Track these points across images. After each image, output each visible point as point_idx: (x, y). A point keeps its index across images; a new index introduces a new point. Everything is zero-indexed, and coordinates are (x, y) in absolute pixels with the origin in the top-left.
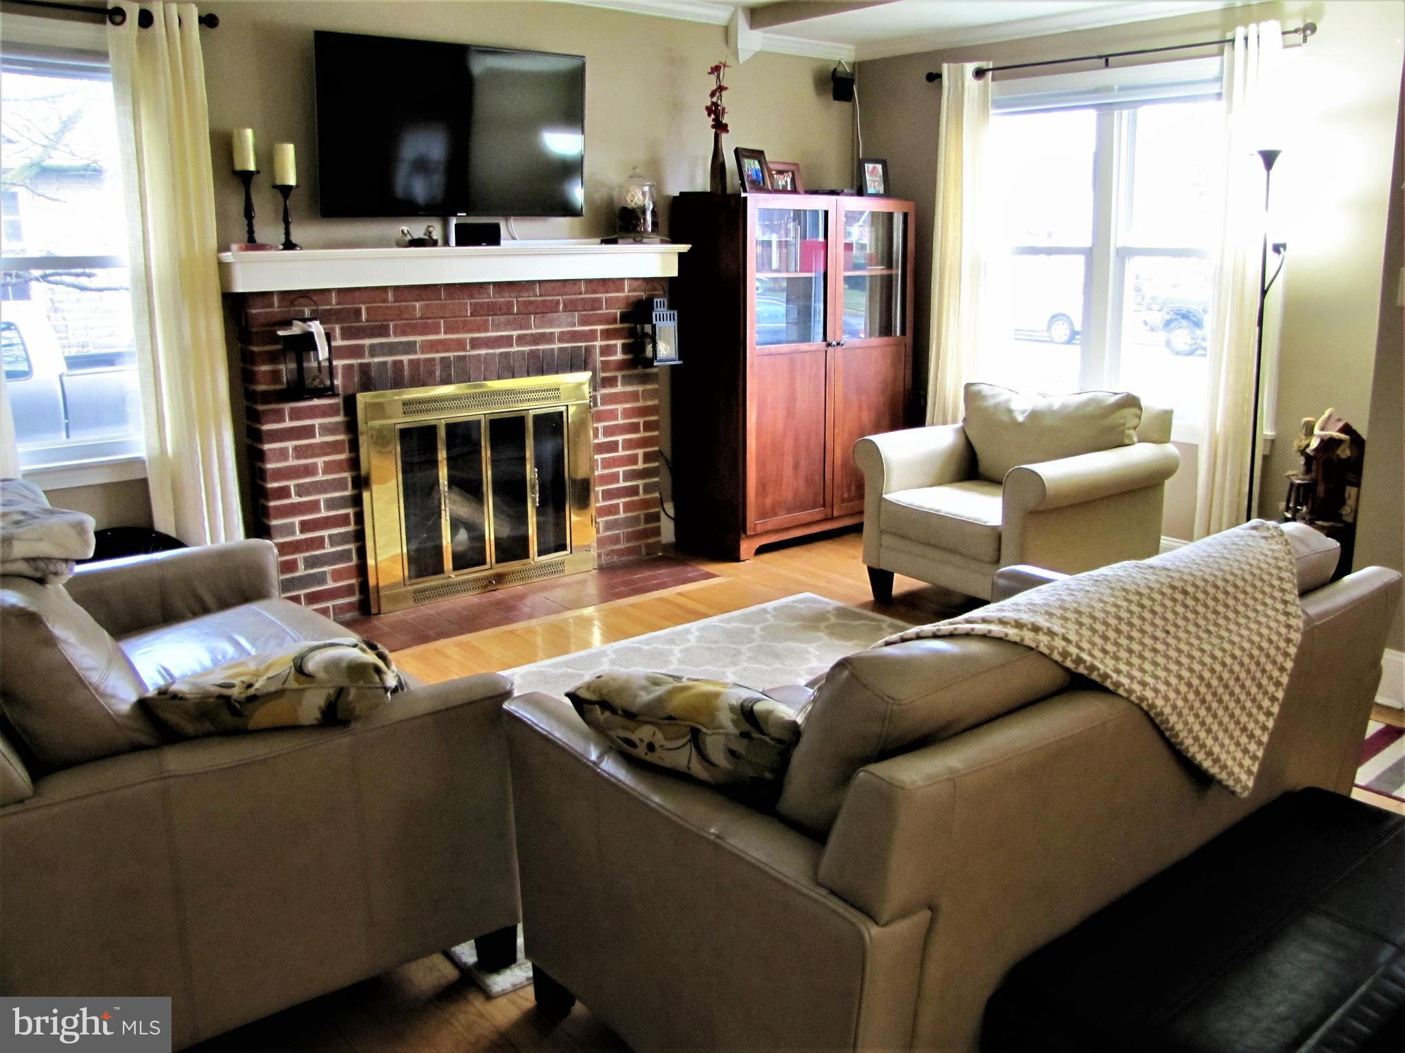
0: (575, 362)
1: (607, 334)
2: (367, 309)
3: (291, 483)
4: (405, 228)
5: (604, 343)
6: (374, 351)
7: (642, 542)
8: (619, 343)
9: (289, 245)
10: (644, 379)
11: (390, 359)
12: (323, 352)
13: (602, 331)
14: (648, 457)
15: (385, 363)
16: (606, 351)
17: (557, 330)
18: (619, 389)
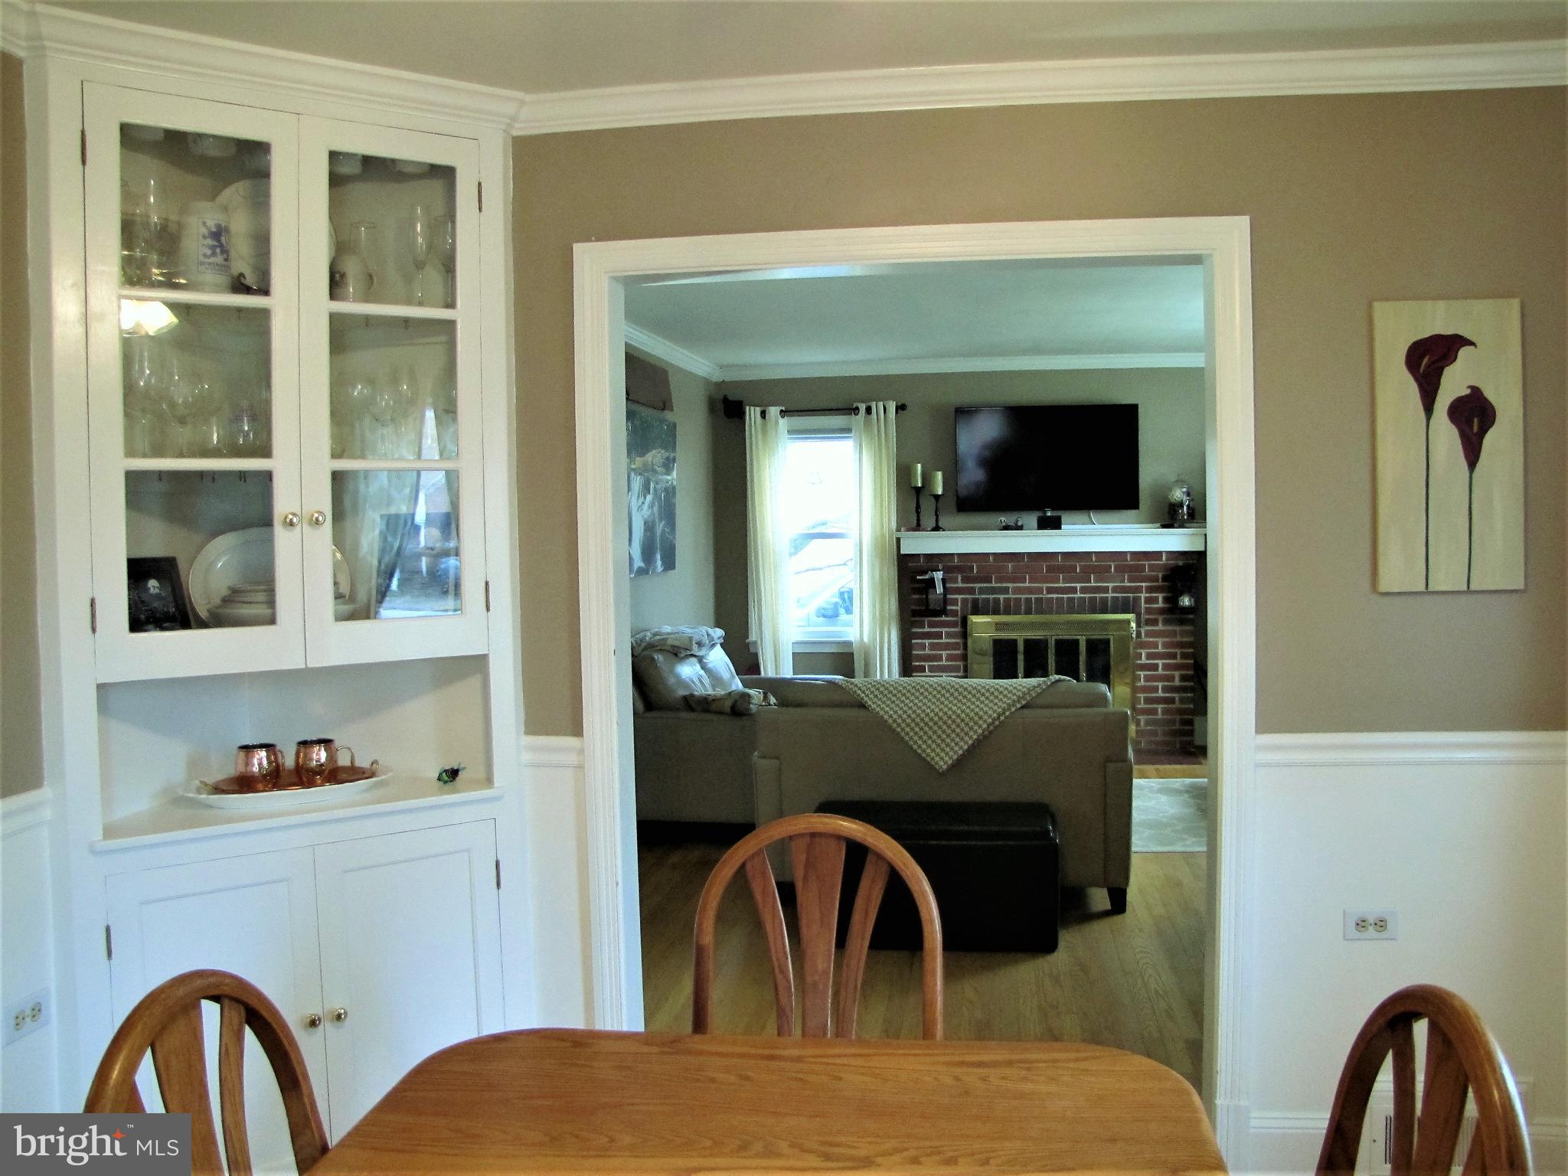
0: (1125, 607)
1: (1150, 590)
2: (977, 566)
3: (926, 664)
4: (1003, 519)
5: (1148, 595)
6: (982, 591)
7: (1178, 739)
8: (1160, 596)
9: (937, 528)
10: (1182, 622)
11: (992, 597)
12: (939, 589)
13: (1146, 587)
14: (1183, 678)
15: (989, 599)
16: (1148, 600)
17: (1111, 585)
18: (1160, 627)
